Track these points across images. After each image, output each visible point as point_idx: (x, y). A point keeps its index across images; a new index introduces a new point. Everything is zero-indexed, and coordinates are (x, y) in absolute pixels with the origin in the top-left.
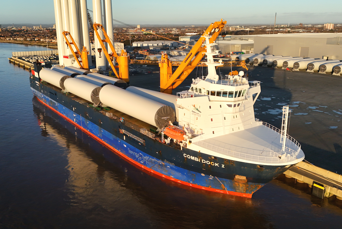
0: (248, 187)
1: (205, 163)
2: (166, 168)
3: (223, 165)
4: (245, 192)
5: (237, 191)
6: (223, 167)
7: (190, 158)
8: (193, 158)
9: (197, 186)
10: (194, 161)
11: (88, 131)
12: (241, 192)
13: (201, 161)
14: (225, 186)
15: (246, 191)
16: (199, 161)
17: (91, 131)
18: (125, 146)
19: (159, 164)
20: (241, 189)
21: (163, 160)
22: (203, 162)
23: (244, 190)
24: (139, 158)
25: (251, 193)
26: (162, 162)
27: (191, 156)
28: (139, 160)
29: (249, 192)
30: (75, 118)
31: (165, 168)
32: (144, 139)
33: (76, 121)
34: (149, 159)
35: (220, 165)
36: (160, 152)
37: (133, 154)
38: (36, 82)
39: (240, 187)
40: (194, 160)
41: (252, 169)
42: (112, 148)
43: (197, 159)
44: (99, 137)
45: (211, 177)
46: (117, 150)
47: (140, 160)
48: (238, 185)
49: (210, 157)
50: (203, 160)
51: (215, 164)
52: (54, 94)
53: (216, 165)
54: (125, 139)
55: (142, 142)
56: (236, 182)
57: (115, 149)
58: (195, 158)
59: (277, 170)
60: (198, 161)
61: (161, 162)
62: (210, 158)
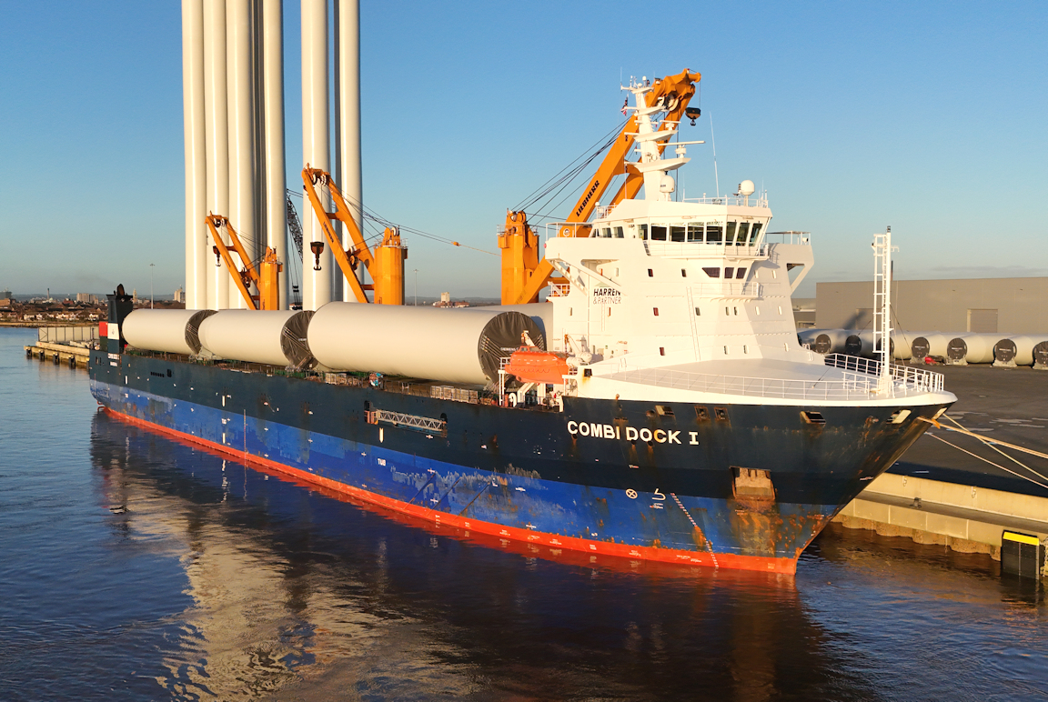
0: (780, 526)
1: (635, 438)
2: (513, 495)
3: (694, 434)
4: (771, 551)
5: (747, 550)
6: (694, 442)
7: (586, 434)
8: (596, 430)
9: (612, 547)
10: (601, 441)
11: (264, 461)
12: (761, 554)
13: (623, 434)
14: (704, 532)
15: (775, 549)
16: (618, 438)
17: (275, 455)
18: (383, 463)
19: (492, 490)
20: (757, 539)
21: (502, 471)
22: (629, 438)
23: (769, 545)
24: (426, 490)
25: (790, 556)
26: (498, 478)
27: (593, 425)
28: (425, 497)
29: (788, 550)
30: (227, 430)
31: (510, 500)
32: (443, 417)
33: (227, 440)
34: (457, 478)
35: (684, 437)
36: (495, 440)
37: (406, 480)
38: (111, 356)
39: (756, 532)
40: (601, 436)
41: (786, 432)
42: (339, 486)
43: (612, 432)
44: (302, 466)
45: (659, 499)
46: (356, 489)
47: (427, 494)
48: (747, 523)
49: (652, 412)
50: (628, 429)
51: (667, 436)
52: (166, 373)
53: (672, 437)
54: (381, 439)
55: (436, 429)
56: (741, 507)
57: (348, 487)
58: (605, 427)
59: (867, 430)
60: (613, 437)
61: (495, 480)
62: (649, 415)
